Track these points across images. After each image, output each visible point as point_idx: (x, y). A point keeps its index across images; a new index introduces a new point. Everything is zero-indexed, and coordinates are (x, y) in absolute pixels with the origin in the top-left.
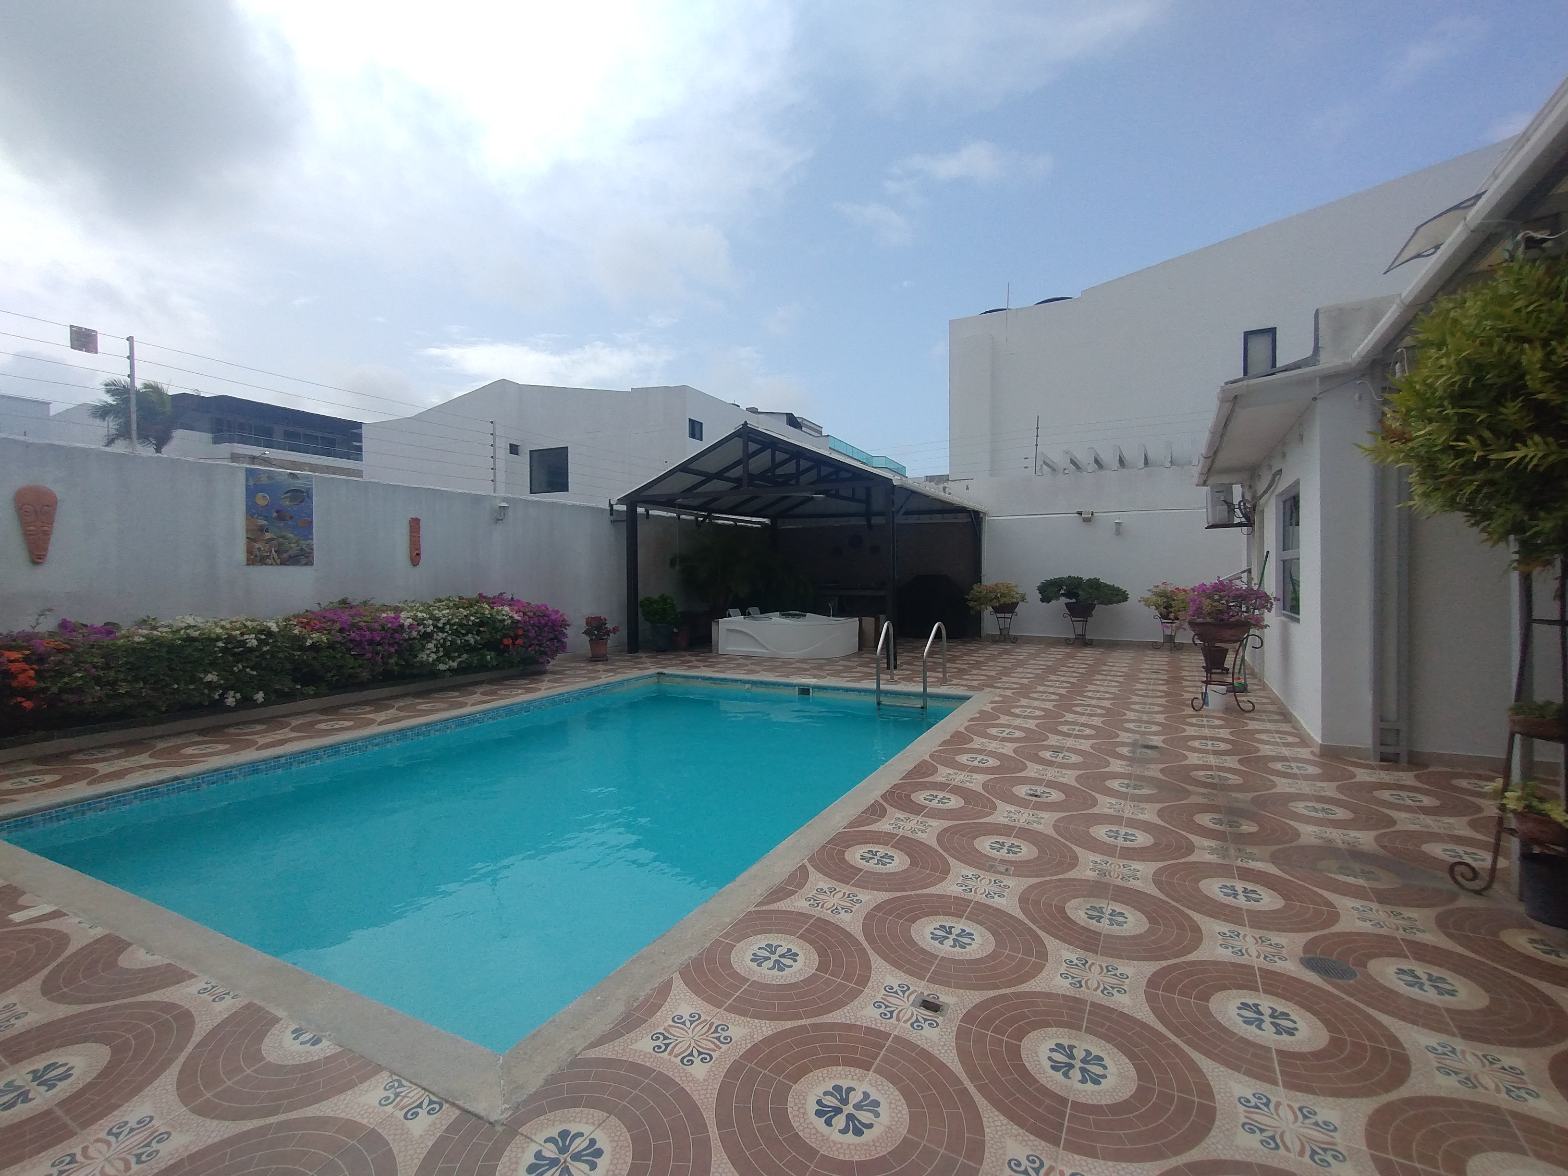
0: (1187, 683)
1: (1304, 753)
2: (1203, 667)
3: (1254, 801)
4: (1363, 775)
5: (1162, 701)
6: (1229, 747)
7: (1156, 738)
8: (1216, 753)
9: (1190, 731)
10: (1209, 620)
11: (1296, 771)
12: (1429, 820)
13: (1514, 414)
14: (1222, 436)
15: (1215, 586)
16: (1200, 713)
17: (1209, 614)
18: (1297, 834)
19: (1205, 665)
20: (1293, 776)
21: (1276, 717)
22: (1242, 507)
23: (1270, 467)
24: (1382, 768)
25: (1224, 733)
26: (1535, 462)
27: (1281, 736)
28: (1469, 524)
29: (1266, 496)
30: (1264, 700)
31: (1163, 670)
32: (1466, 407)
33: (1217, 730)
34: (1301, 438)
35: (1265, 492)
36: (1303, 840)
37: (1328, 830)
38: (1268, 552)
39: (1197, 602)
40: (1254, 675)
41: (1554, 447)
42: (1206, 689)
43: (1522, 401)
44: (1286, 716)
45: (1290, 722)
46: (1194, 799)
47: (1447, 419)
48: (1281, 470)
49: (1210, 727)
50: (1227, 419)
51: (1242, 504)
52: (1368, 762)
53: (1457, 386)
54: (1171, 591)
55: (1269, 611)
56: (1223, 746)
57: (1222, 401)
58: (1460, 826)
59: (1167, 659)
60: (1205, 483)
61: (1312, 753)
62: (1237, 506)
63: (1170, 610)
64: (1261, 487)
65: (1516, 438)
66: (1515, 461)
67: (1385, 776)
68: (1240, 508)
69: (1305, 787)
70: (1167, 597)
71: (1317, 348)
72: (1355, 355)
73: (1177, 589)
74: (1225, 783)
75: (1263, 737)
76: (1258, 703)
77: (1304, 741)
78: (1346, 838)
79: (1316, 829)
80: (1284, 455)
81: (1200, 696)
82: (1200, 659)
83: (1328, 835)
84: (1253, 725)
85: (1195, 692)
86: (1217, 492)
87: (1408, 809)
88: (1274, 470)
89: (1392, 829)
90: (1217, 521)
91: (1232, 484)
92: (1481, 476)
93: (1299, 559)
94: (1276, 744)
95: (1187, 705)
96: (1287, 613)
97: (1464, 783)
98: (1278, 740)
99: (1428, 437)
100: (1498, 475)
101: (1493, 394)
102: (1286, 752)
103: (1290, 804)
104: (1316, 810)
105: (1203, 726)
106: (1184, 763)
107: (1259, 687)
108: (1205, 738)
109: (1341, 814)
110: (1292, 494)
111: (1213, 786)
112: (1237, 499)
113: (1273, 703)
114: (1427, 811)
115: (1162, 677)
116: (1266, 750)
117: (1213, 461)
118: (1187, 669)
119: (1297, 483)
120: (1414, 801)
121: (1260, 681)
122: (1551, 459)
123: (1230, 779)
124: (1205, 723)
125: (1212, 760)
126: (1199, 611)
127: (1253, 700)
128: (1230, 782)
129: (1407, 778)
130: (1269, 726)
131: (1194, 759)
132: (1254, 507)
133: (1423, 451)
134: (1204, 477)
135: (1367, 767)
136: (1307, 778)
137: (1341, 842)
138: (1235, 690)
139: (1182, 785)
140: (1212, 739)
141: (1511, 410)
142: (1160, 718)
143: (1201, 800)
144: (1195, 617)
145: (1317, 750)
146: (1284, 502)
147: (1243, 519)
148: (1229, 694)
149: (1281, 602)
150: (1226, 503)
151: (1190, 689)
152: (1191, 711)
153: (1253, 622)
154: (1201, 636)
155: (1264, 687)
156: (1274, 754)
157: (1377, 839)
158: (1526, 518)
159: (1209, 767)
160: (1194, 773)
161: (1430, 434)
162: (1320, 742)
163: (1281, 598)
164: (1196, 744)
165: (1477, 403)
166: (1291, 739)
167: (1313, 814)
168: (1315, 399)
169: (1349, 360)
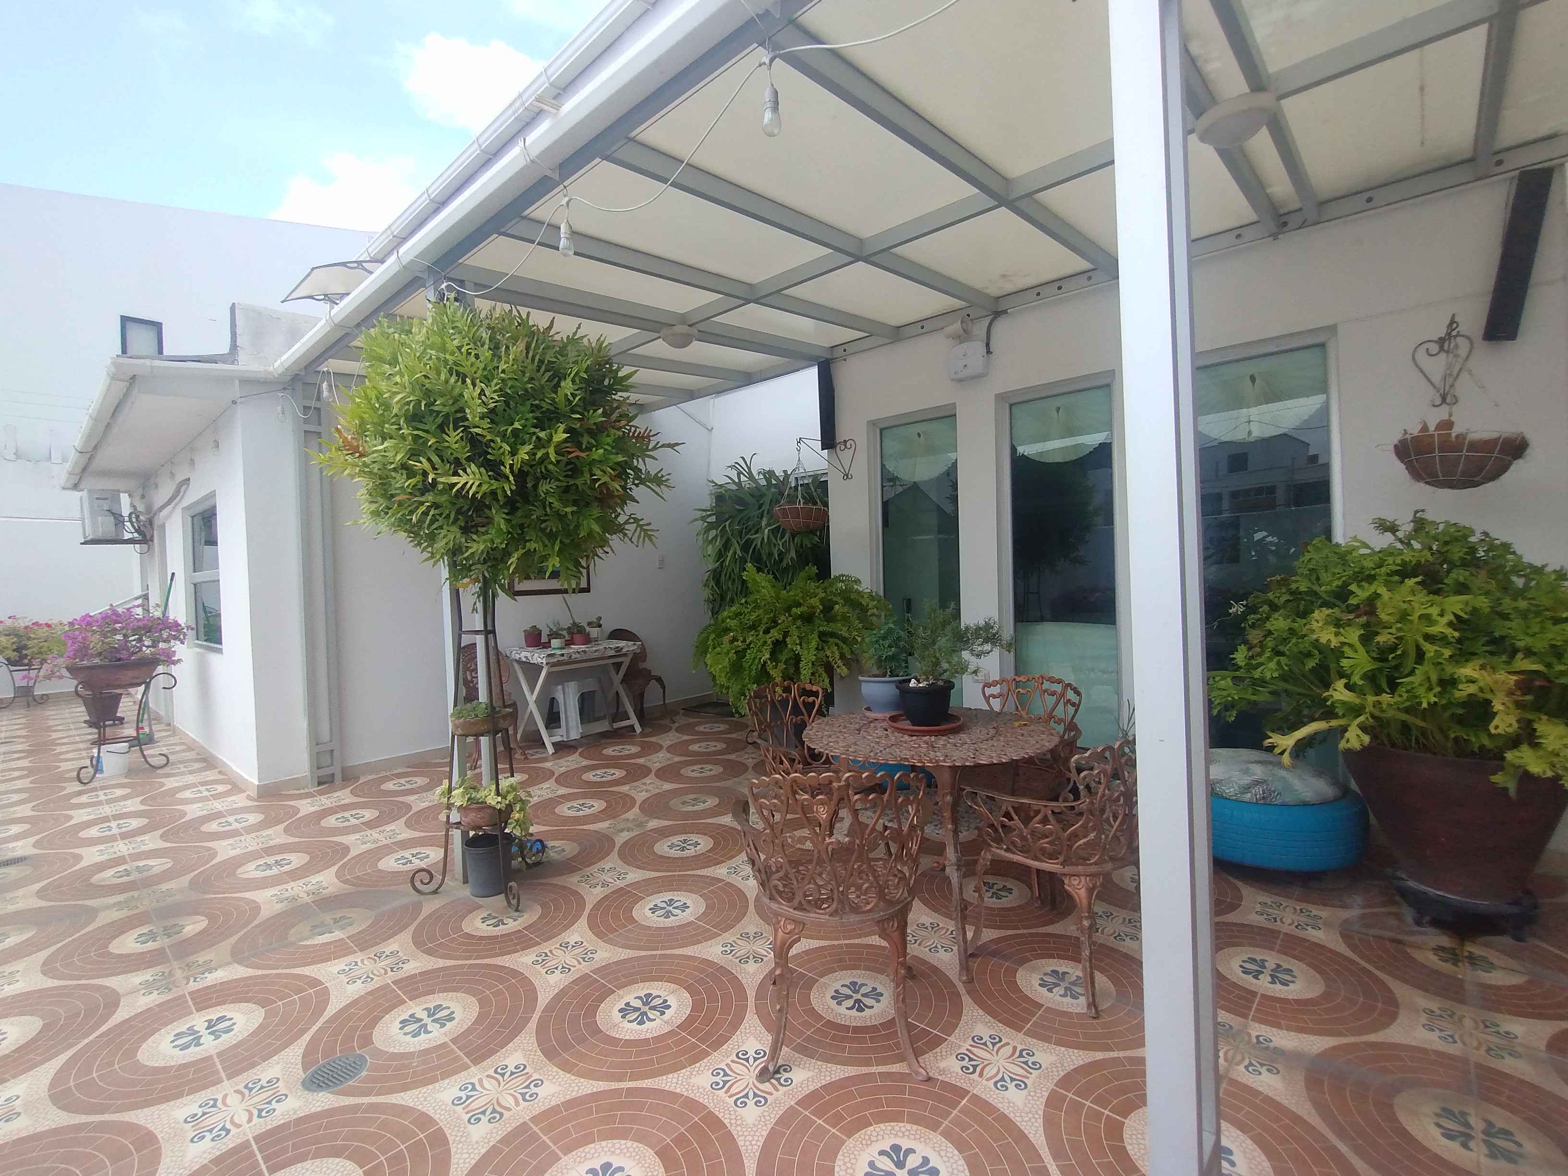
0: (64, 748)
1: (239, 800)
2: (85, 722)
3: (194, 884)
4: (306, 807)
5: (24, 783)
6: (144, 821)
7: (20, 844)
8: (125, 836)
9: (80, 816)
10: (97, 661)
11: (236, 825)
12: (374, 834)
13: (456, 443)
14: (108, 427)
15: (105, 617)
16: (91, 785)
17: (100, 654)
18: (256, 908)
19: (88, 718)
20: (234, 834)
21: (197, 766)
22: (134, 520)
23: (172, 475)
24: (321, 793)
25: (133, 805)
26: (474, 488)
27: (208, 787)
28: (412, 544)
29: (170, 507)
30: (178, 748)
31: (19, 737)
32: (418, 429)
33: (122, 803)
34: (217, 445)
35: (167, 504)
36: (265, 913)
37: (288, 886)
38: (173, 574)
39: (80, 639)
40: (159, 719)
41: (486, 478)
42: (99, 752)
43: (462, 431)
44: (208, 761)
45: (214, 767)
46: (103, 919)
47: (403, 437)
48: (189, 479)
49: (109, 802)
50: (117, 407)
51: (134, 516)
52: (306, 790)
53: (412, 405)
54: (26, 628)
55: (182, 643)
56: (135, 823)
57: (114, 378)
58: (399, 830)
59: (23, 721)
60: (76, 487)
61: (249, 798)
62: (127, 519)
63: (24, 652)
64: (161, 496)
65: (457, 466)
66: (459, 486)
67: (327, 801)
68: (131, 521)
69: (251, 843)
70: (17, 635)
71: (234, 346)
72: (277, 364)
73: (36, 624)
74: (150, 873)
75: (187, 794)
76: (172, 753)
77: (236, 786)
78: (310, 887)
79: (275, 891)
80: (192, 463)
81: (87, 762)
82: (79, 712)
83: (290, 893)
84: (171, 783)
85: (78, 759)
86: (97, 499)
87: (355, 829)
88: (180, 478)
89: (349, 857)
90: (99, 535)
91: (119, 491)
92: (429, 498)
93: (218, 581)
94: (204, 799)
95: (70, 780)
96: (200, 642)
97: (390, 786)
98: (206, 793)
99: (383, 453)
100: (443, 499)
101: (439, 420)
102: (218, 805)
103: (239, 871)
104: (269, 866)
105: (100, 803)
106: (77, 867)
107: (169, 733)
108: (105, 819)
109: (297, 860)
110: (207, 505)
111: (131, 886)
112: (126, 511)
113: (190, 749)
114: (371, 825)
115: (19, 747)
116: (194, 811)
117: (90, 459)
118: (60, 728)
119: (213, 495)
120: (358, 819)
121: (169, 725)
122: (485, 487)
123: (152, 866)
124: (103, 798)
125: (122, 848)
126: (83, 651)
127: (165, 751)
128: (156, 870)
129: (344, 796)
130: (191, 779)
131: (92, 856)
132: (151, 522)
133: (376, 468)
134: (74, 479)
135: (309, 795)
136: (250, 830)
137: (304, 895)
138: (139, 742)
139: (80, 902)
140: (116, 817)
141: (453, 438)
142: (25, 810)
143: (116, 915)
144: (78, 660)
145: (254, 793)
146: (193, 517)
147: (136, 535)
148: (132, 749)
149: (194, 632)
150: (113, 514)
151: (69, 756)
152: (76, 787)
153: (162, 658)
154: (86, 684)
155: (174, 732)
156: (205, 813)
157: (338, 874)
158: (463, 540)
159: (120, 860)
160: (96, 879)
161: (385, 451)
162: (257, 783)
163: (194, 626)
164: (93, 832)
165: (426, 427)
166: (221, 788)
167: (268, 873)
168: (234, 402)
169: (271, 369)
